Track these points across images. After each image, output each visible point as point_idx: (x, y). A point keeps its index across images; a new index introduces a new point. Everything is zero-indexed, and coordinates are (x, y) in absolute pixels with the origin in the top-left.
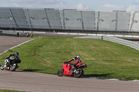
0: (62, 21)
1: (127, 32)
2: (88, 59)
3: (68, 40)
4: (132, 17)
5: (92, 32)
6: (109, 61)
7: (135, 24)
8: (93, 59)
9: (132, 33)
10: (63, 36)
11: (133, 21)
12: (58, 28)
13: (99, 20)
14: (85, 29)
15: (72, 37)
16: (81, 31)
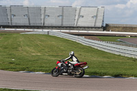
0: (9, 17)
1: (73, 27)
2: (34, 54)
3: (15, 36)
4: (78, 12)
5: (38, 27)
6: (55, 56)
7: (81, 19)
8: (39, 54)
9: (78, 28)
10: (10, 32)
11: (79, 16)
12: (5, 24)
13: (45, 16)
14: (31, 25)
15: (19, 32)
16: (27, 27)
